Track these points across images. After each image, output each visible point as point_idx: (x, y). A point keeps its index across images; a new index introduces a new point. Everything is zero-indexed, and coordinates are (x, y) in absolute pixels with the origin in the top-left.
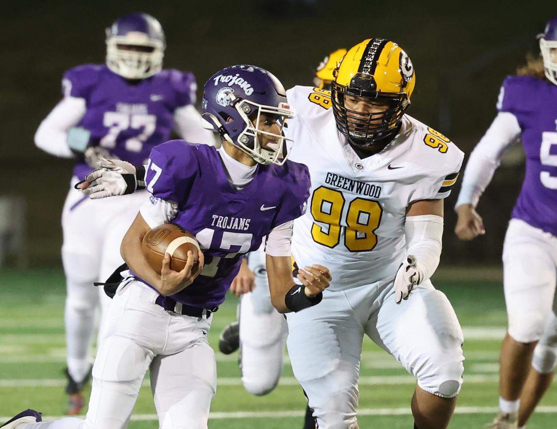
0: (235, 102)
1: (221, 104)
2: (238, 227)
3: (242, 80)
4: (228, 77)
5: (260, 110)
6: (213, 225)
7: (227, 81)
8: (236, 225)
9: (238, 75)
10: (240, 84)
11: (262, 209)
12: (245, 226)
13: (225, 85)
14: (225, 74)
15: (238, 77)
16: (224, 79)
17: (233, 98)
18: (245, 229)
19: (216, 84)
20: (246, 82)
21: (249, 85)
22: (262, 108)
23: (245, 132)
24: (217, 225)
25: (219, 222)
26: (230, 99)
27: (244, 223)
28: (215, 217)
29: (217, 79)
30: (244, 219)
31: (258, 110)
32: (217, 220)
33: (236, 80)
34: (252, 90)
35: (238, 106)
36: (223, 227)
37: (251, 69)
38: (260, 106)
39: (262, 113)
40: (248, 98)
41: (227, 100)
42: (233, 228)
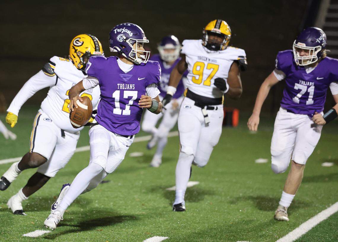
0: (126, 40)
1: (119, 41)
2: (130, 88)
3: (127, 30)
4: (121, 29)
5: (137, 42)
6: (118, 88)
7: (120, 31)
8: (128, 87)
9: (125, 28)
10: (126, 31)
11: (139, 79)
12: (133, 88)
13: (120, 33)
14: (119, 28)
15: (125, 29)
16: (119, 30)
17: (125, 38)
18: (133, 89)
19: (116, 33)
20: (129, 31)
21: (131, 32)
22: (138, 41)
23: (131, 52)
24: (120, 88)
25: (121, 87)
26: (124, 39)
27: (132, 86)
28: (118, 84)
29: (115, 30)
30: (132, 85)
31: (136, 42)
32: (120, 86)
33: (124, 30)
34: (132, 34)
35: (127, 41)
36: (124, 89)
37: (129, 25)
38: (137, 40)
39: (138, 43)
40: (131, 37)
41: (122, 39)
42: (127, 89)
